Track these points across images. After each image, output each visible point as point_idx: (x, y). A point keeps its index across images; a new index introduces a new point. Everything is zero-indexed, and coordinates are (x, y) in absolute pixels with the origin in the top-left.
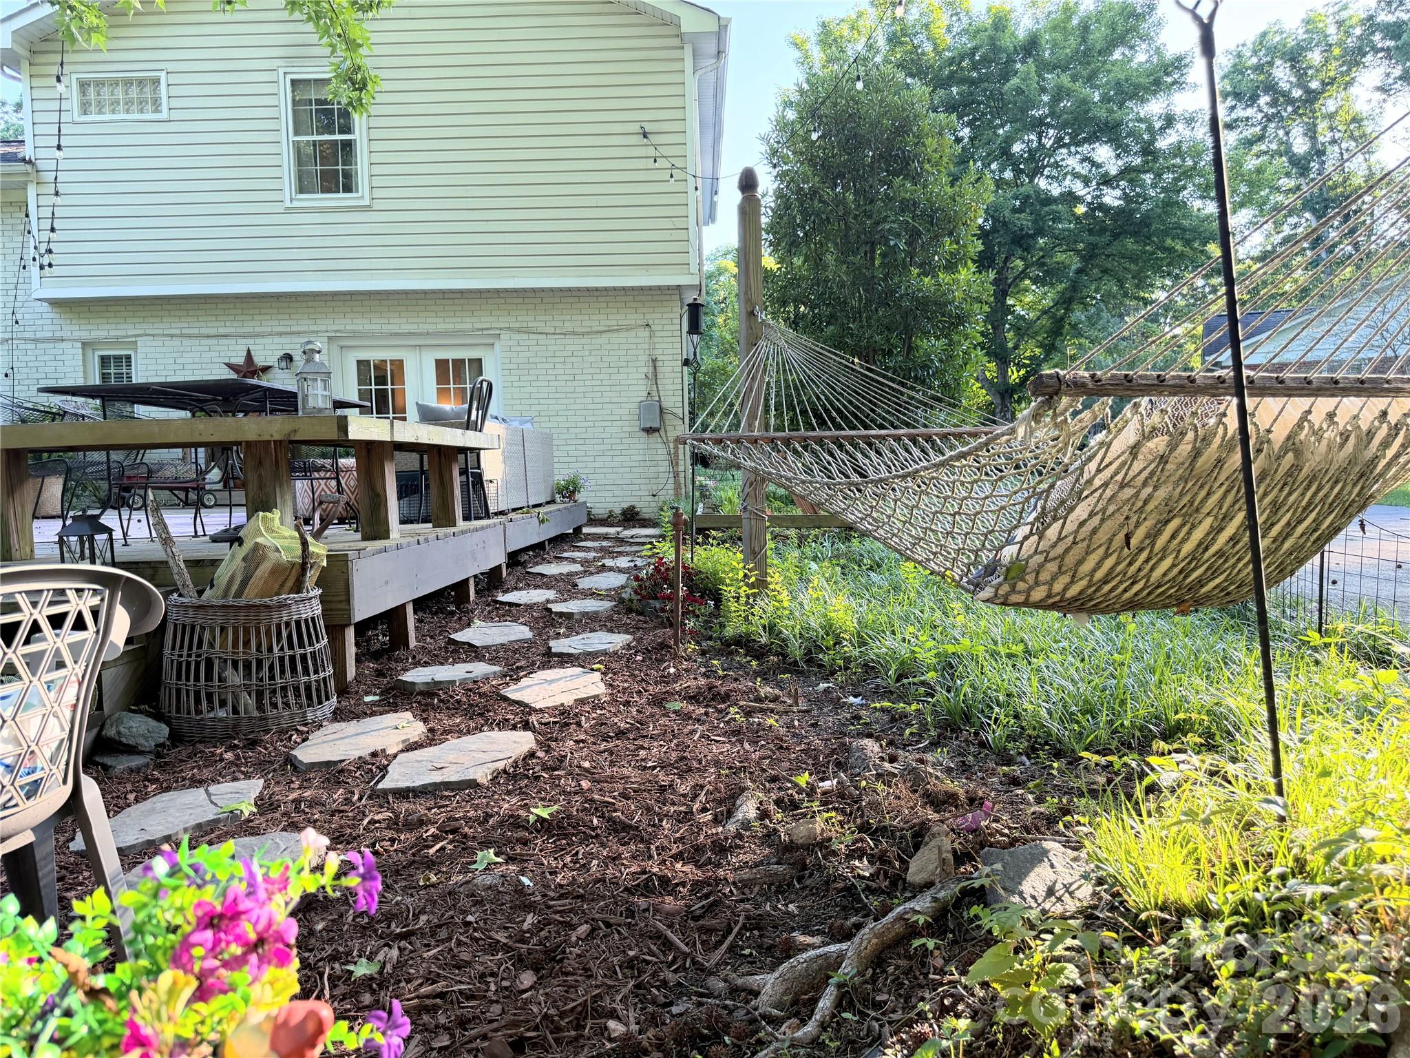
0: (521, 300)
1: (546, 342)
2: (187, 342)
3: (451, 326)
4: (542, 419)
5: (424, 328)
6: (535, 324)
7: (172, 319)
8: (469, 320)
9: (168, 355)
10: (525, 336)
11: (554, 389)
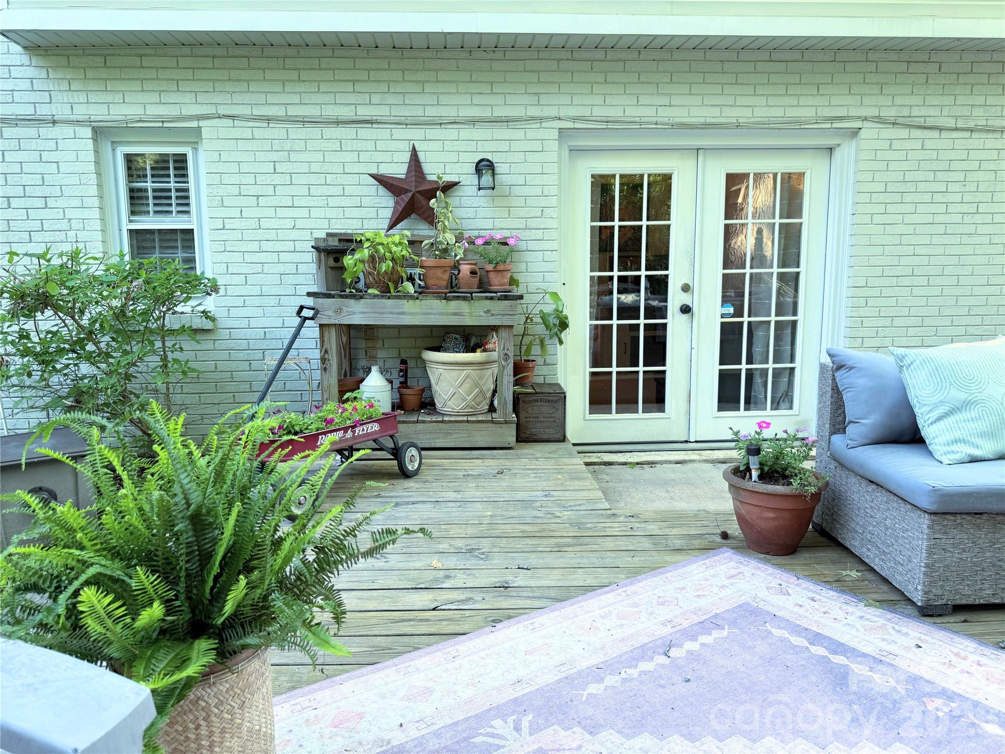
0: (903, 67)
1: (939, 144)
2: (298, 132)
3: (779, 112)
4: (917, 281)
5: (731, 115)
6: (924, 111)
7: (267, 87)
8: (809, 101)
9: (261, 156)
10: (904, 133)
11: (941, 229)
